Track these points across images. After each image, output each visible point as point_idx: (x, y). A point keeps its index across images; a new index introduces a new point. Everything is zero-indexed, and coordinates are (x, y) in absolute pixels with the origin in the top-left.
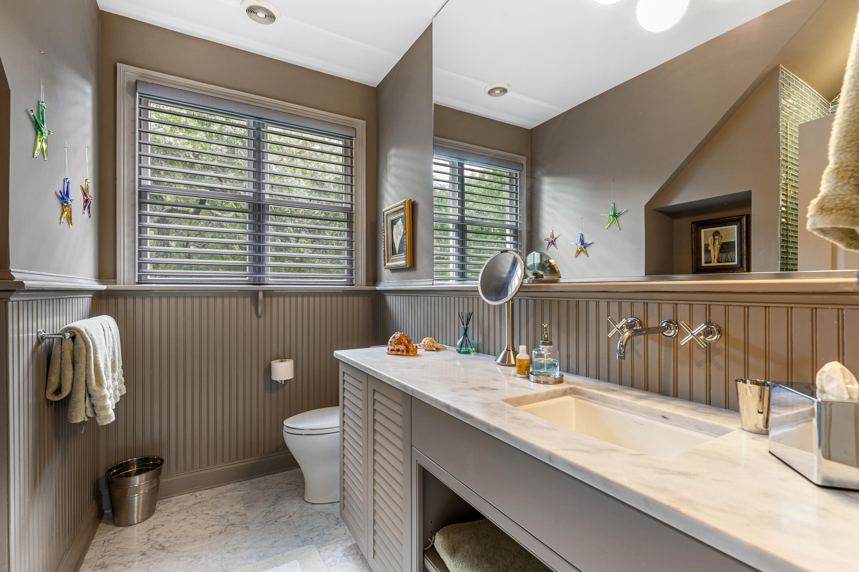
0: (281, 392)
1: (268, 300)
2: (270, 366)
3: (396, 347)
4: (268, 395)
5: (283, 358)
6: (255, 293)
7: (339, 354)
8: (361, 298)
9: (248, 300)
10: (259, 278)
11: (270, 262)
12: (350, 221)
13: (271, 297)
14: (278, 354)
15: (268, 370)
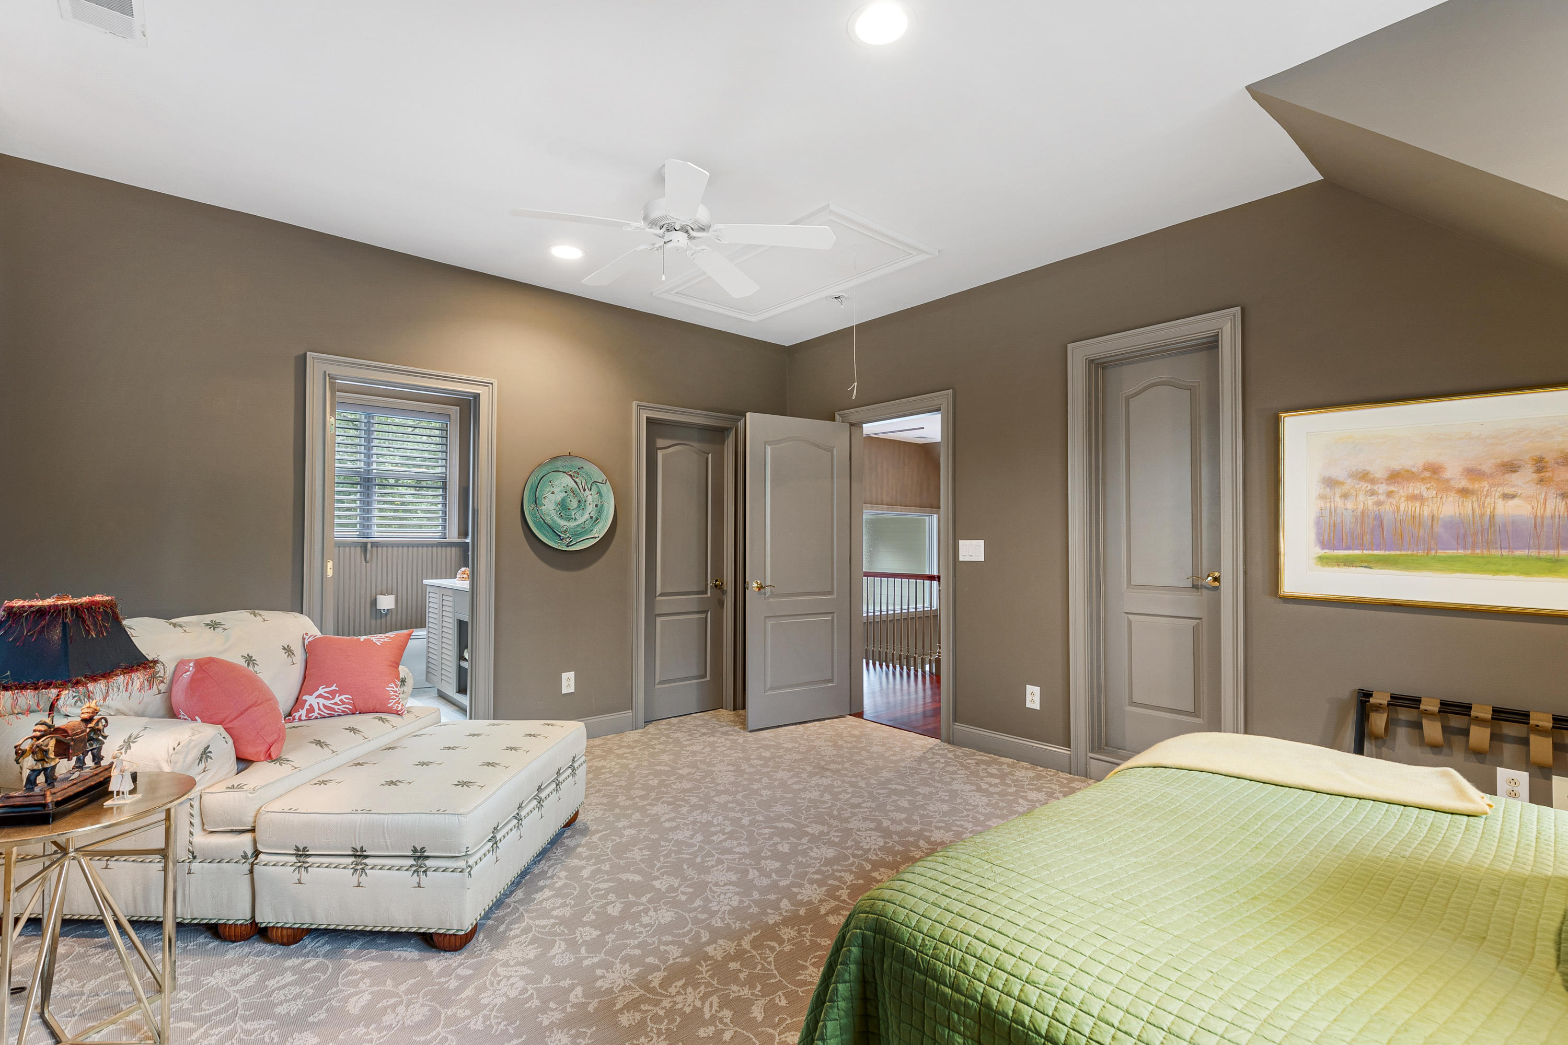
0: (384, 620)
1: (374, 549)
2: (376, 599)
3: (462, 576)
4: (373, 621)
5: (387, 593)
6: (365, 544)
7: (426, 582)
8: (453, 549)
9: (359, 549)
10: (368, 533)
11: (375, 521)
12: (444, 488)
13: (377, 547)
14: (381, 591)
15: (374, 602)
